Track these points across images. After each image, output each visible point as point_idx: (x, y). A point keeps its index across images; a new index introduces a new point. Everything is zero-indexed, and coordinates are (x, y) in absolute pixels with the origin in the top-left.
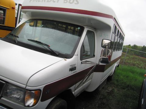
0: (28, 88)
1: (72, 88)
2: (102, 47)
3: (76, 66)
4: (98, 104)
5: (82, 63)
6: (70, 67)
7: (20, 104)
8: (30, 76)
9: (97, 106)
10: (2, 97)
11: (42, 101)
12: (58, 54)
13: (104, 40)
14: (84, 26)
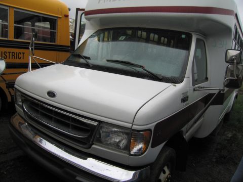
0: (135, 127)
1: (184, 129)
2: (227, 62)
3: (188, 94)
4: (214, 158)
5: (194, 90)
6: (182, 97)
7: (123, 152)
8: (136, 111)
9: (214, 160)
10: (93, 144)
11: (153, 146)
12: (161, 78)
13: (229, 51)
14: (191, 33)
